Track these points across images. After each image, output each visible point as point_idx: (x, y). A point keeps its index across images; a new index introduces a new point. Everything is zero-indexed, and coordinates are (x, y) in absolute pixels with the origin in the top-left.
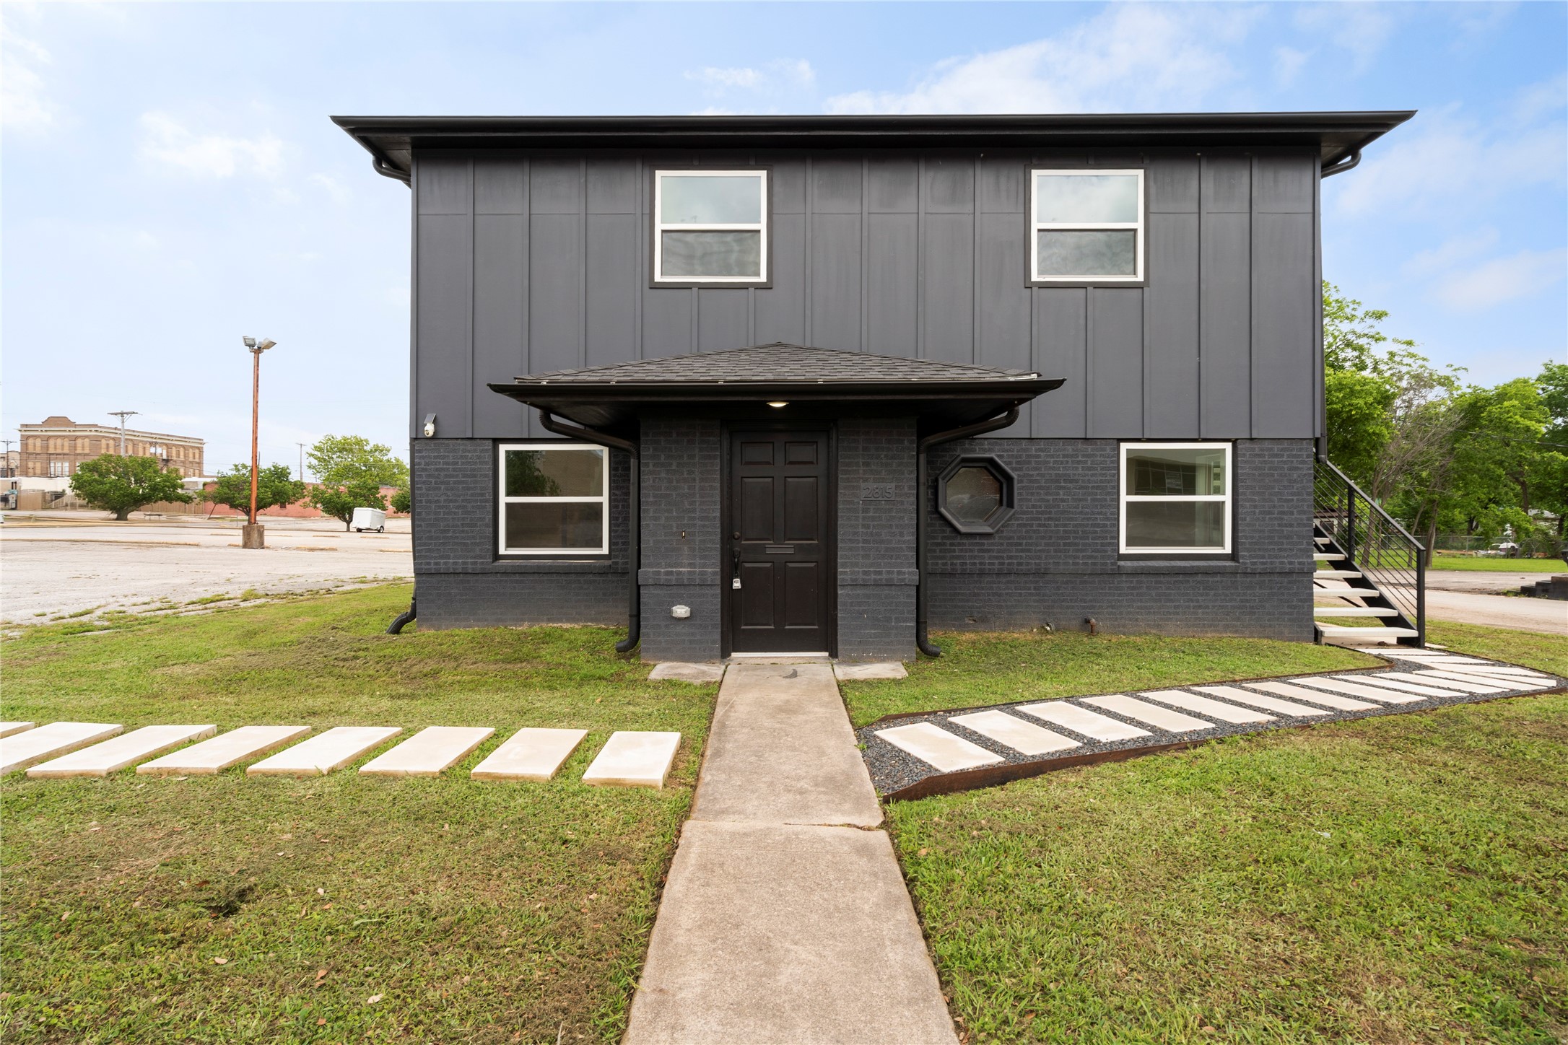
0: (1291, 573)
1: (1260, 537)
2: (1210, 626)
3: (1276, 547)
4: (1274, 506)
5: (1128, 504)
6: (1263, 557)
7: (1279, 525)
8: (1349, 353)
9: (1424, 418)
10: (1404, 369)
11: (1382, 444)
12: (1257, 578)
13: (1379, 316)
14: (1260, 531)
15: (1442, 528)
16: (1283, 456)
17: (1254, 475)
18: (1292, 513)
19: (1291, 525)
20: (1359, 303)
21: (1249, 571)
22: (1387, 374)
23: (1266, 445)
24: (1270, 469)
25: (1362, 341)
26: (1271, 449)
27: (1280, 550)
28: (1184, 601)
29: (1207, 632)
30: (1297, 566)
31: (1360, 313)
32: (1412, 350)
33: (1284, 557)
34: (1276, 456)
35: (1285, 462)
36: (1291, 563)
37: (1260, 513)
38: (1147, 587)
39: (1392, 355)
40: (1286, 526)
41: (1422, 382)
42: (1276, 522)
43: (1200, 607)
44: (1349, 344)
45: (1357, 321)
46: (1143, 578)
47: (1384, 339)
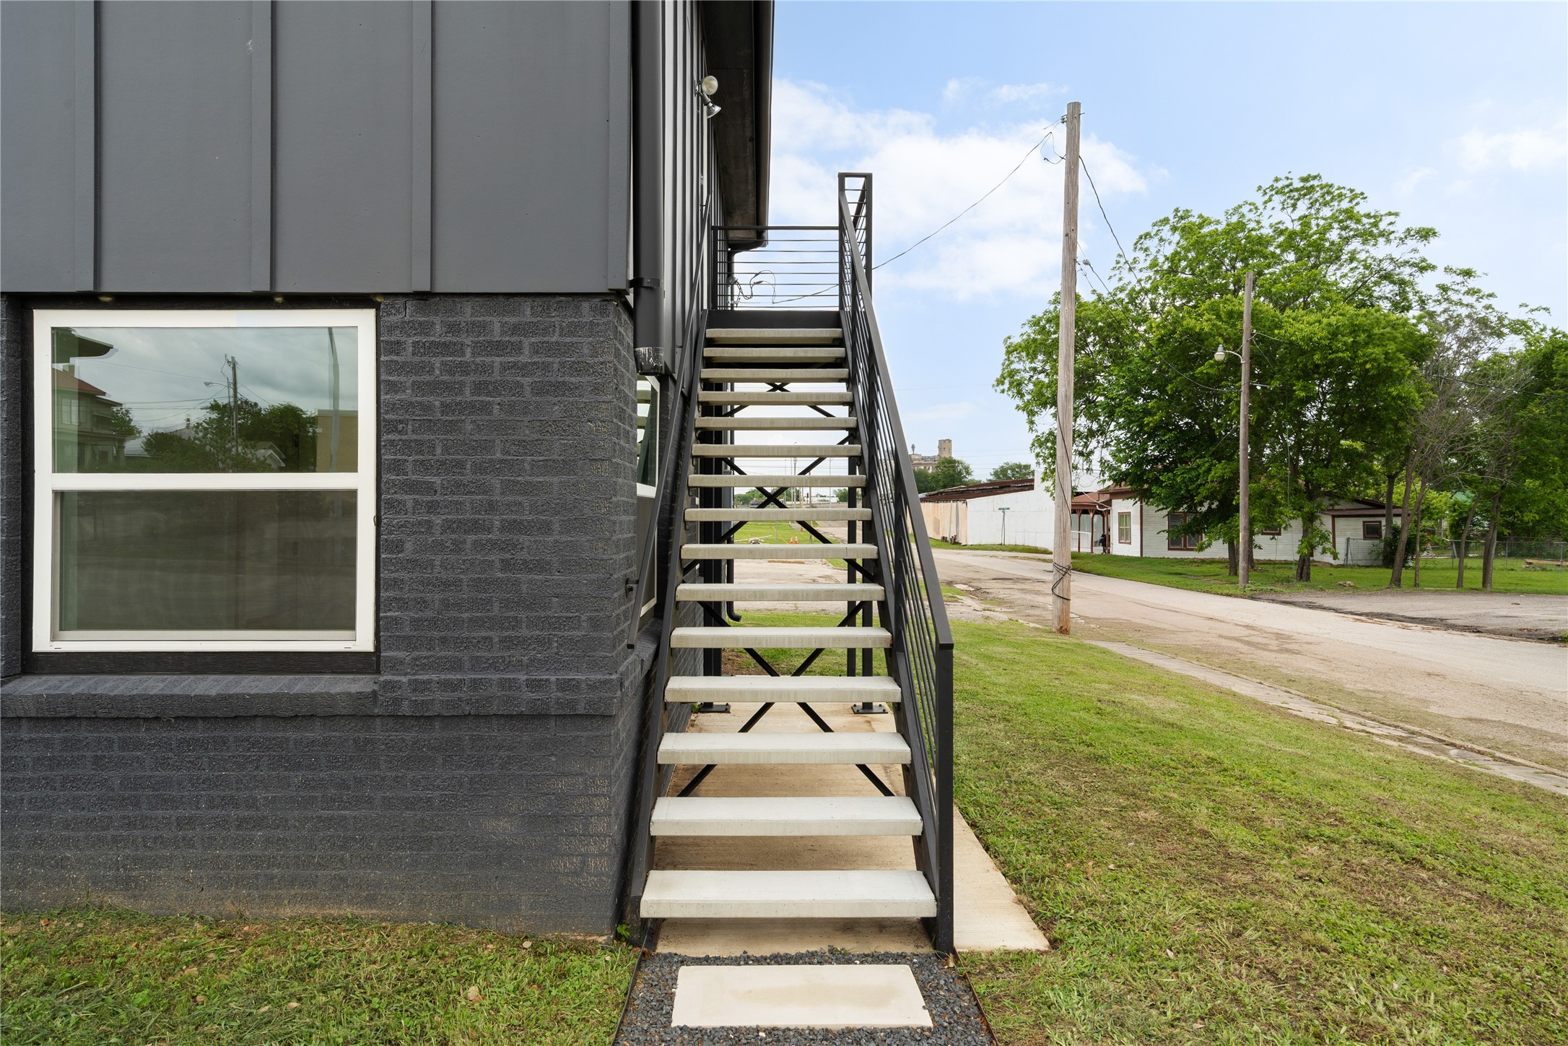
0: (538, 716)
1: (446, 605)
2: (292, 882)
3: (495, 635)
4: (491, 507)
5: (61, 497)
6: (456, 665)
7: (506, 565)
8: (1387, 289)
9: (1485, 374)
10: (1464, 311)
11: (1413, 412)
12: (437, 733)
13: (1426, 234)
14: (446, 584)
15: (1506, 532)
16: (518, 348)
17: (427, 408)
18: (546, 528)
19: (541, 566)
20: (1396, 214)
21: (406, 709)
22: (1441, 319)
23: (467, 312)
24: (479, 388)
25: (1406, 272)
26: (483, 327)
27: (508, 643)
28: (211, 805)
29: (279, 901)
30: (556, 694)
31: (1400, 229)
32: (1472, 283)
33: (519, 666)
34: (498, 348)
35: (523, 369)
36: (534, 685)
37: (448, 527)
38: (97, 760)
39: (1444, 289)
40: (527, 567)
41: (1486, 327)
42: (495, 557)
43: (259, 823)
44: (1387, 277)
45: (1394, 243)
46: (85, 733)
47: (1433, 268)
